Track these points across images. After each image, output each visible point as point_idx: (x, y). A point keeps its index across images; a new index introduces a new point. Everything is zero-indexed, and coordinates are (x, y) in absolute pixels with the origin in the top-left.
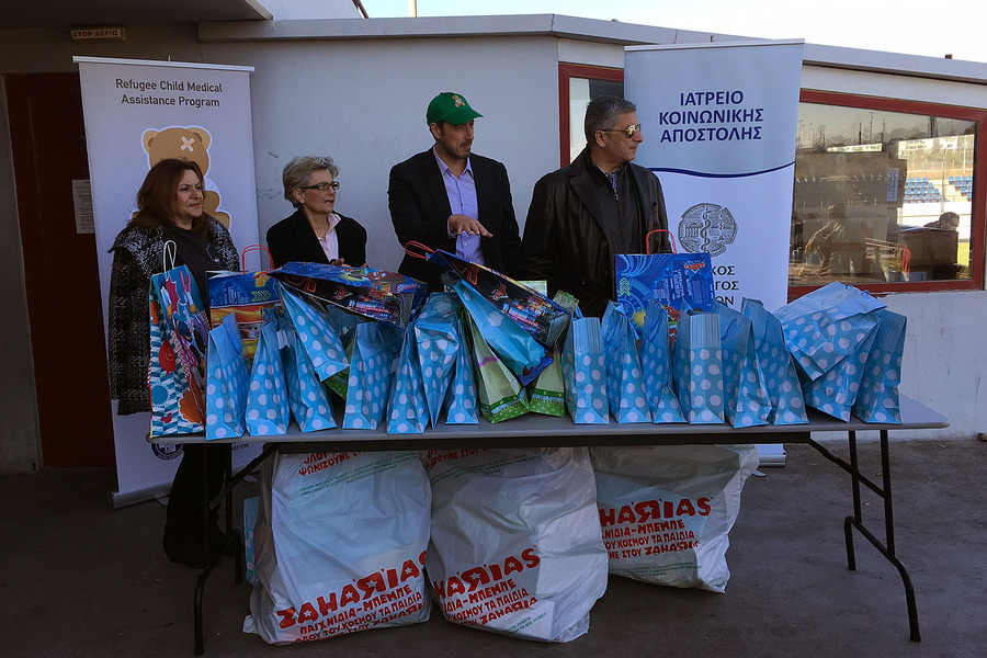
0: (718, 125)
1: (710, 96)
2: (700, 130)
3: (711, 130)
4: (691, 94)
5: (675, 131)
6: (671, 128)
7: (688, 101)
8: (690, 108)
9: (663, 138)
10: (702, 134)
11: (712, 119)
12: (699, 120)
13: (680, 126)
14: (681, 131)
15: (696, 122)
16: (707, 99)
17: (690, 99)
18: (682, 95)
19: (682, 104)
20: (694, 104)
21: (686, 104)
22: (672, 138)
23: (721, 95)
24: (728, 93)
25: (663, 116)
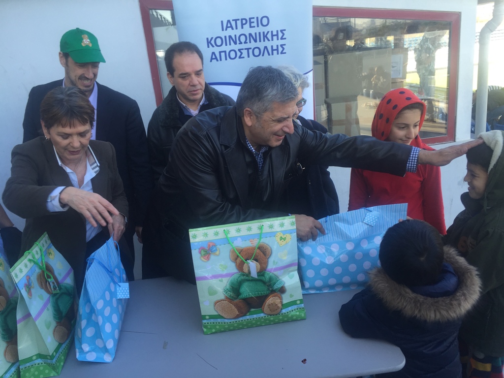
0: (253, 45)
1: (244, 22)
2: (239, 50)
3: (248, 49)
4: (229, 21)
5: (220, 52)
6: (217, 50)
7: (227, 27)
8: (230, 32)
9: (212, 59)
10: (242, 53)
11: (248, 41)
12: (238, 42)
13: (224, 48)
14: (225, 52)
15: (235, 43)
16: (242, 25)
17: (229, 25)
18: (222, 22)
19: (223, 30)
20: (233, 29)
21: (226, 30)
22: (219, 58)
23: (252, 20)
24: (257, 18)
25: (209, 40)
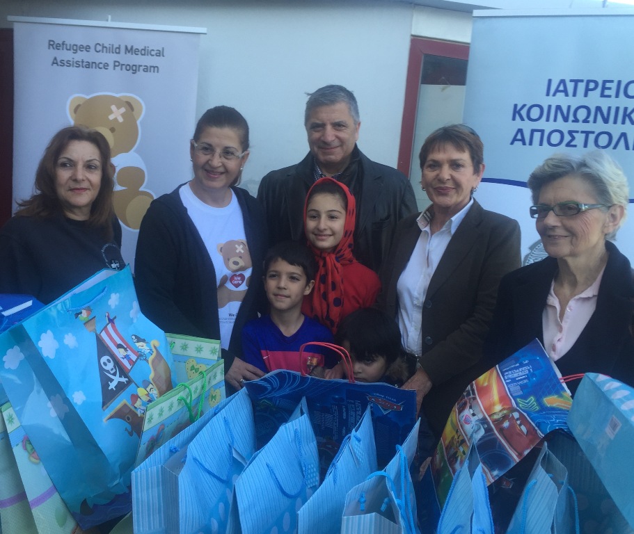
0: (600, 126)
1: (592, 85)
2: (570, 133)
3: (587, 133)
4: (563, 82)
5: (533, 131)
6: (527, 126)
7: (557, 91)
8: (560, 100)
9: (515, 139)
10: (573, 138)
11: (591, 119)
12: (571, 118)
13: (542, 124)
14: (542, 131)
15: (566, 119)
16: (587, 90)
17: (561, 88)
18: (550, 81)
19: (548, 94)
20: (567, 95)
21: (554, 95)
22: (527, 141)
23: (608, 85)
24: (619, 82)
25: (518, 108)
